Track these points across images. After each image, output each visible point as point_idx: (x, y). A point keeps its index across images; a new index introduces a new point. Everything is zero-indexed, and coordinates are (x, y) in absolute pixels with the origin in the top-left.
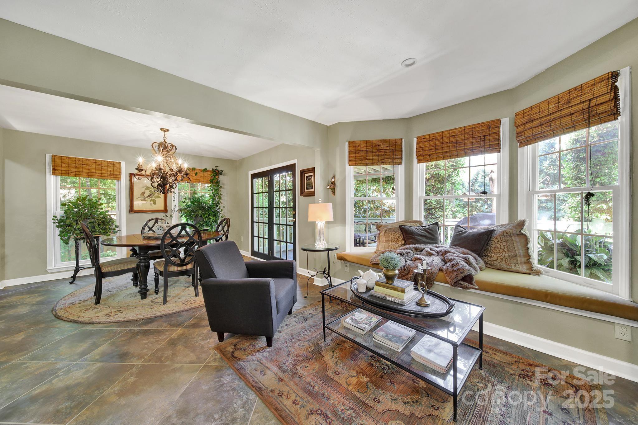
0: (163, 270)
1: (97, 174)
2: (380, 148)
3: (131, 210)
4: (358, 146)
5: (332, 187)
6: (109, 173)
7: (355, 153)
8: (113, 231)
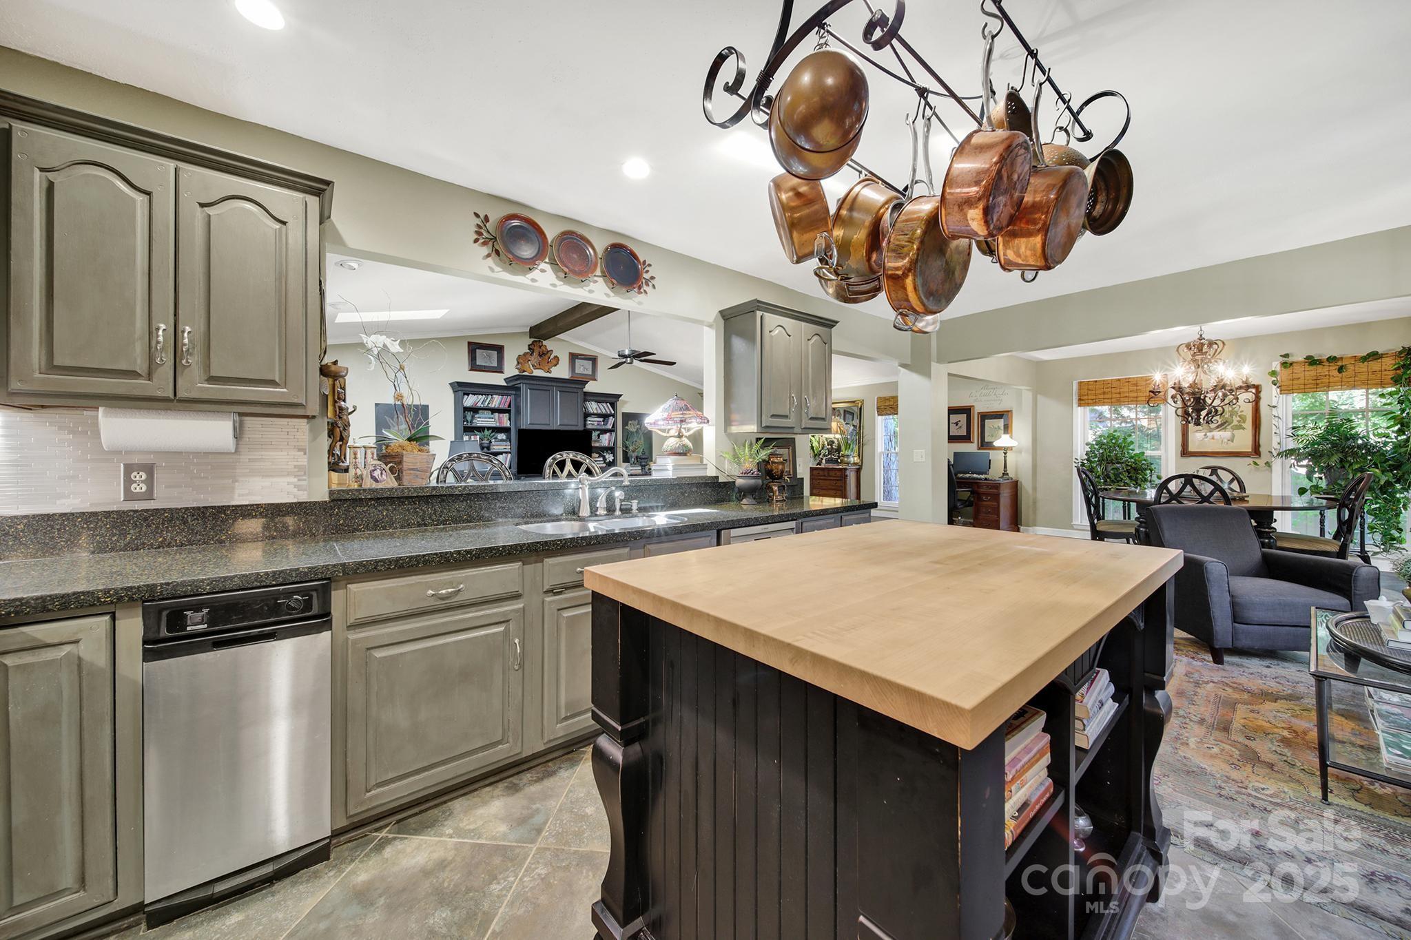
1: (1132, 399)
3: (1185, 452)
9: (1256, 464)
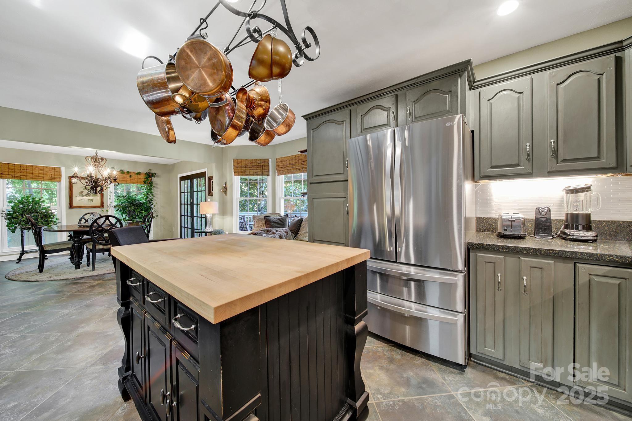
0: (92, 248)
1: (40, 177)
2: (254, 165)
3: (71, 206)
4: (240, 163)
5: (225, 190)
6: (50, 176)
7: (238, 168)
8: (54, 223)
9: (103, 211)
